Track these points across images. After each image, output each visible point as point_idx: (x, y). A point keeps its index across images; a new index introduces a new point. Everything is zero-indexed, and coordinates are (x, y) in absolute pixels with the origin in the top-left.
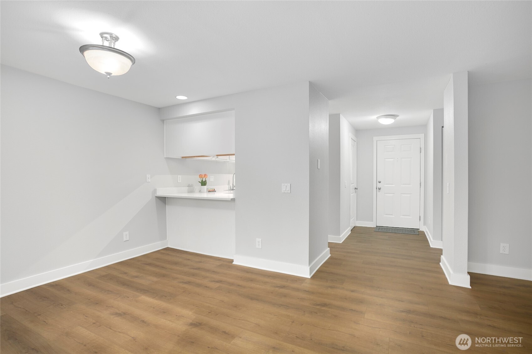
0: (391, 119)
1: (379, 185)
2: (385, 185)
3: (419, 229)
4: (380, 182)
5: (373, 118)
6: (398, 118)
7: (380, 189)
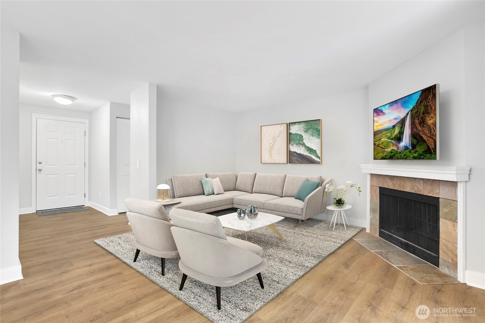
0: (69, 100)
1: (39, 167)
2: (47, 166)
3: (84, 206)
4: (40, 163)
5: (47, 94)
6: (76, 101)
7: (40, 170)
